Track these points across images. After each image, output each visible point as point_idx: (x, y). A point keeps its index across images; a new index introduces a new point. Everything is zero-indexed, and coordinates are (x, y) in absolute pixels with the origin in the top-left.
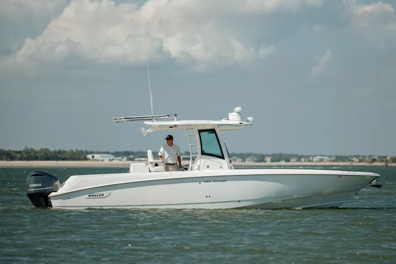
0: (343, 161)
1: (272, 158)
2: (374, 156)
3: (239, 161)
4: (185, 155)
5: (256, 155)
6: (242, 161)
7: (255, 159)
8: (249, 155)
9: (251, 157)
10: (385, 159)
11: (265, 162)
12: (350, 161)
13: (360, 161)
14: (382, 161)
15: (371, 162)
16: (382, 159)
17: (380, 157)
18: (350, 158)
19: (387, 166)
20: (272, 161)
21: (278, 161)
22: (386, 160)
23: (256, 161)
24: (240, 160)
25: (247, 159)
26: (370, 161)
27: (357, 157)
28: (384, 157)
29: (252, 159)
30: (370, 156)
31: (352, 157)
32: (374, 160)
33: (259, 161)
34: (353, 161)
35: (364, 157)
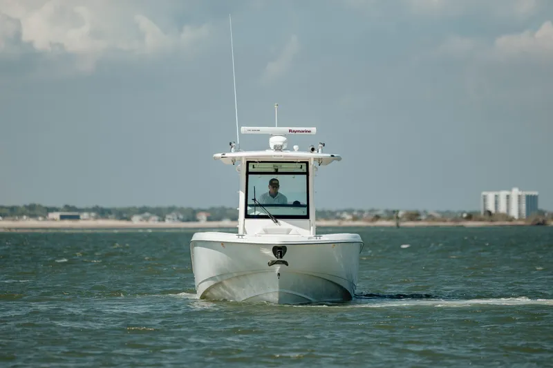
0: (327, 219)
1: (209, 214)
2: (377, 210)
3: (154, 220)
4: (64, 211)
5: (181, 210)
6: (159, 221)
7: (181, 217)
8: (171, 210)
9: (174, 213)
10: (395, 215)
11: (198, 221)
12: (338, 218)
13: (355, 219)
14: (390, 219)
15: (373, 220)
16: (392, 215)
17: (387, 211)
18: (338, 214)
19: (398, 226)
20: (209, 219)
21: (219, 219)
22: (398, 218)
23: (183, 221)
24: (156, 218)
25: (168, 216)
26: (371, 217)
27: (350, 211)
28: (394, 212)
29: (175, 218)
30: (372, 211)
31: (342, 212)
32: (377, 217)
33: (188, 220)
34: (343, 219)
35: (362, 212)
